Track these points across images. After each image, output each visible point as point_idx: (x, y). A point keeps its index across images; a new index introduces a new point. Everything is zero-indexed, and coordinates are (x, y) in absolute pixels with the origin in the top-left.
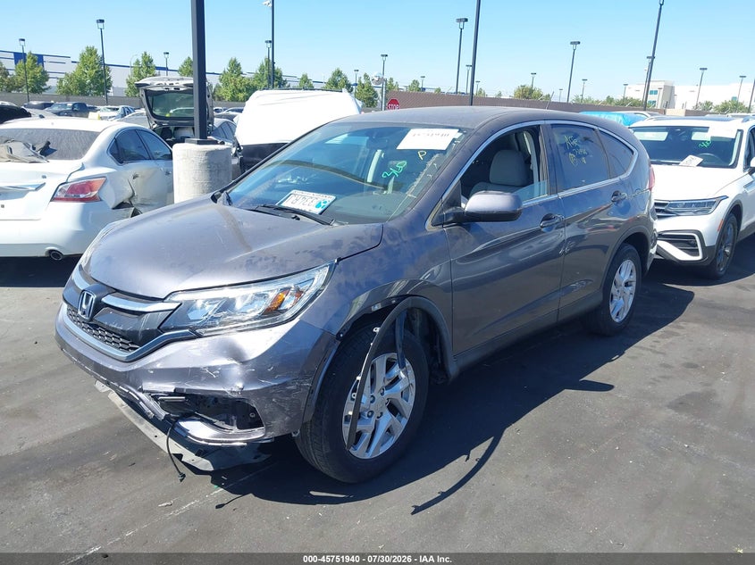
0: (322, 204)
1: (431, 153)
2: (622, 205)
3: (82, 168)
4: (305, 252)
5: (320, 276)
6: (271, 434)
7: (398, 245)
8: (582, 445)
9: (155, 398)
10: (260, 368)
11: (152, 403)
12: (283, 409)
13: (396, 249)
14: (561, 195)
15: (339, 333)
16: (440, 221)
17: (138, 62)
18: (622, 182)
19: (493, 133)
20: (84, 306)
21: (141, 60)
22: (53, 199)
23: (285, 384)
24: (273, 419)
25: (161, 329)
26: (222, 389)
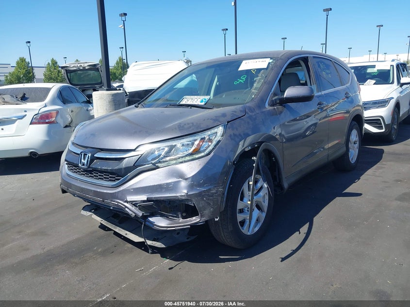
0: (204, 101)
1: (259, 70)
2: (350, 99)
3: (46, 106)
4: (208, 119)
5: (220, 130)
6: (204, 219)
7: (255, 115)
8: (358, 221)
9: (135, 205)
10: (196, 181)
11: (133, 208)
12: (209, 204)
13: (254, 117)
14: (323, 93)
15: (234, 161)
16: (273, 104)
17: (49, 64)
18: (348, 88)
19: (289, 59)
20: (83, 161)
21: (50, 62)
22: (31, 123)
23: (210, 190)
24: (205, 210)
25: (135, 166)
26: (175, 195)
